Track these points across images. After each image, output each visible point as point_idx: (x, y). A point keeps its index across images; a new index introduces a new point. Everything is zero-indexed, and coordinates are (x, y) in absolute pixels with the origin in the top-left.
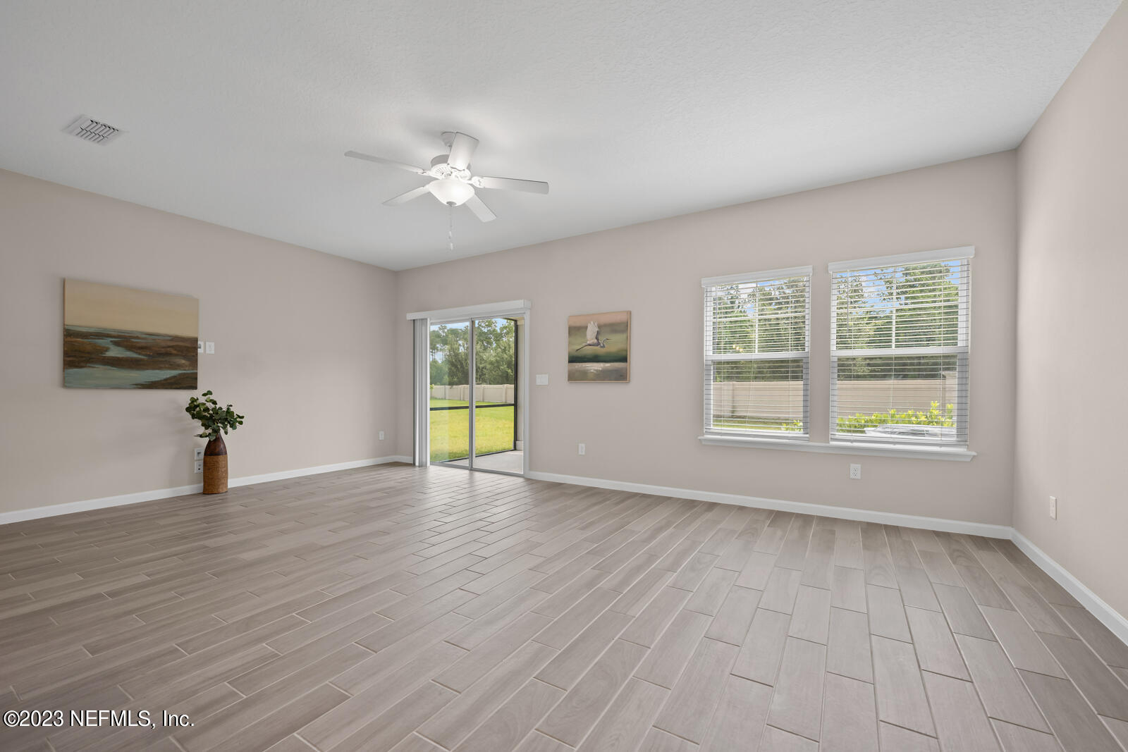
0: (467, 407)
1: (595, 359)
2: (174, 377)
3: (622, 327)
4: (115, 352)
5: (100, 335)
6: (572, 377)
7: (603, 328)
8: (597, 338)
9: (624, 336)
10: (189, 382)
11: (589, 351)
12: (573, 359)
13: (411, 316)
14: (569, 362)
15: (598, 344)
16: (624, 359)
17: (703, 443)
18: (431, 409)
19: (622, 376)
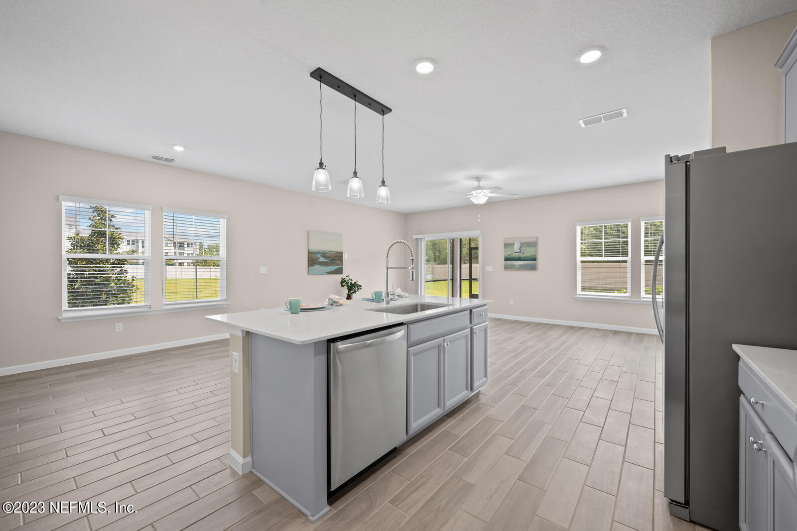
0: (446, 280)
1: (519, 259)
2: (336, 269)
3: (534, 244)
4: (322, 259)
5: (318, 253)
6: (507, 268)
7: (522, 245)
8: (520, 249)
9: (535, 248)
10: (339, 271)
11: (516, 255)
12: (506, 259)
13: (415, 237)
14: (505, 260)
15: (520, 252)
16: (535, 259)
17: (577, 299)
18: (426, 282)
19: (534, 268)
